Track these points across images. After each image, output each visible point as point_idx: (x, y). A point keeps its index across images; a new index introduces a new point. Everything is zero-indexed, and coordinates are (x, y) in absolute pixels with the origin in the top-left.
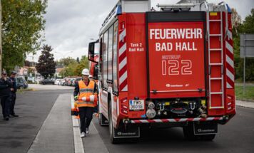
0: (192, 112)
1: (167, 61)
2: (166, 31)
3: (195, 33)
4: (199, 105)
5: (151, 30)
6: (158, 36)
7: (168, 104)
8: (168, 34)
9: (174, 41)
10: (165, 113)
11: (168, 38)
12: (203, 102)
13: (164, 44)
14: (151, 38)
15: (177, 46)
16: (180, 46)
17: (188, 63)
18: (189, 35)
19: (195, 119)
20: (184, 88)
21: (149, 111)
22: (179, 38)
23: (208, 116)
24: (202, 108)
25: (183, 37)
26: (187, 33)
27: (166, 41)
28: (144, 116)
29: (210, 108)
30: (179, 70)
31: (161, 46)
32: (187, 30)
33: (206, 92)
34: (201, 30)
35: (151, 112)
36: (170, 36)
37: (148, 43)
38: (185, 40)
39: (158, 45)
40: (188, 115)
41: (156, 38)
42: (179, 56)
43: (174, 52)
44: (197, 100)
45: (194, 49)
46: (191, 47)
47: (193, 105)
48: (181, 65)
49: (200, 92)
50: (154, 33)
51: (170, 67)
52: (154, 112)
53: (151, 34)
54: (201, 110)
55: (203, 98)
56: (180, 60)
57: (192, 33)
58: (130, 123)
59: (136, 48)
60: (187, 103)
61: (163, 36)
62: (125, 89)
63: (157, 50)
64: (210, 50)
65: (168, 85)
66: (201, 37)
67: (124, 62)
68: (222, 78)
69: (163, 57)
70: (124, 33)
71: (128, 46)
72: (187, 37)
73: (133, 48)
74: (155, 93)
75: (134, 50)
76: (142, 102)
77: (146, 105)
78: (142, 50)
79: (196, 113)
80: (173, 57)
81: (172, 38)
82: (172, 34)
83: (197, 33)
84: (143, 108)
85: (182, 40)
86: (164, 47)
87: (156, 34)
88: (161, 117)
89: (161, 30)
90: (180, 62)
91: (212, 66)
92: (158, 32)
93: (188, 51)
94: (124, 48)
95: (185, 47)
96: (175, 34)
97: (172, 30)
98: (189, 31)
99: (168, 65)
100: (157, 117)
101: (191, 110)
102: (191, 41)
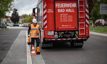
0: (72, 36)
1: (62, 16)
2: (62, 4)
3: (73, 5)
4: (75, 33)
5: (56, 4)
6: (59, 6)
7: (63, 33)
8: (63, 5)
9: (65, 8)
10: (62, 36)
11: (63, 7)
12: (77, 32)
13: (61, 9)
14: (56, 7)
15: (66, 10)
16: (68, 10)
17: (71, 17)
18: (71, 6)
19: (74, 39)
20: (69, 27)
21: (55, 36)
22: (67, 7)
23: (79, 38)
24: (77, 35)
25: (69, 7)
26: (70, 5)
27: (62, 8)
28: (54, 38)
29: (80, 34)
30: (67, 20)
31: (60, 10)
32: (70, 4)
33: (78, 28)
34: (76, 4)
35: (56, 36)
36: (63, 6)
37: (55, 9)
38: (70, 8)
39: (59, 10)
41: (58, 7)
42: (67, 14)
43: (65, 13)
44: (75, 31)
45: (73, 11)
46: (72, 11)
47: (73, 33)
48: (68, 18)
49: (76, 28)
51: (64, 18)
52: (57, 36)
53: (56, 6)
54: (76, 35)
55: (77, 31)
56: (67, 16)
57: (72, 5)
58: (48, 40)
59: (50, 11)
60: (70, 32)
61: (61, 6)
62: (46, 27)
63: (58, 12)
64: (79, 12)
65: (63, 26)
66: (76, 7)
67: (46, 17)
68: (84, 23)
69: (61, 15)
70: (45, 5)
71: (47, 10)
72: (70, 7)
73: (49, 11)
74: (58, 29)
75: (49, 12)
76: (53, 32)
77: (54, 33)
78: (53, 12)
79: (74, 36)
80: (65, 14)
81: (64, 7)
82: (65, 6)
84: (53, 34)
85: (68, 8)
86: (61, 11)
87: (58, 5)
88: (61, 38)
89: (60, 4)
90: (68, 17)
91: (80, 18)
92: (59, 5)
93: (71, 12)
94: (45, 11)
95: (69, 11)
96: (66, 5)
97: (65, 4)
99: (63, 18)
100: (59, 38)
101: (72, 35)
102: (72, 8)
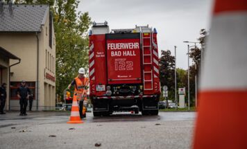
0: (133, 92)
1: (118, 62)
2: (117, 44)
4: (138, 88)
6: (113, 47)
7: (119, 87)
9: (122, 50)
10: (118, 93)
12: (141, 87)
13: (116, 52)
14: (108, 49)
15: (124, 53)
16: (126, 53)
17: (130, 63)
18: (131, 47)
19: (136, 97)
20: (128, 78)
21: (107, 92)
22: (125, 48)
23: (144, 95)
25: (127, 48)
27: (117, 50)
29: (145, 89)
30: (125, 67)
31: (114, 53)
32: (130, 43)
33: (142, 80)
34: (138, 43)
36: (119, 47)
37: (107, 52)
38: (129, 50)
39: (112, 53)
40: (131, 94)
42: (125, 59)
43: (122, 57)
44: (137, 85)
45: (134, 55)
46: (132, 54)
47: (134, 88)
49: (138, 80)
50: (110, 46)
52: (110, 92)
53: (109, 46)
54: (139, 91)
55: (141, 84)
56: (125, 61)
57: (133, 45)
58: (97, 99)
59: (100, 54)
61: (115, 48)
62: (93, 78)
63: (112, 56)
64: (143, 55)
65: (119, 76)
66: (138, 48)
67: (93, 63)
68: (151, 72)
69: (116, 60)
70: (92, 46)
71: (95, 54)
74: (111, 81)
75: (99, 56)
76: (104, 86)
77: (106, 88)
78: (104, 56)
79: (137, 93)
80: (122, 60)
82: (121, 46)
83: (136, 45)
84: (104, 90)
85: (126, 50)
86: (116, 54)
88: (116, 95)
90: (126, 63)
91: (145, 65)
92: (113, 45)
93: (130, 56)
94: (92, 55)
95: (129, 54)
97: (121, 44)
98: (131, 45)
99: (119, 65)
100: (113, 95)
102: (132, 50)
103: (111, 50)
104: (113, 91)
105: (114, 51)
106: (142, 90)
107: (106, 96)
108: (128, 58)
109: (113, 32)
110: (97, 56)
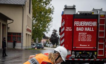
0: (90, 57)
1: (81, 35)
3: (93, 24)
4: (93, 54)
5: (75, 22)
6: (78, 24)
7: (80, 53)
8: (82, 24)
9: (84, 27)
10: (79, 56)
11: (82, 25)
12: (95, 53)
14: (75, 25)
15: (85, 29)
16: (87, 29)
17: (90, 36)
18: (91, 25)
20: (87, 46)
21: (72, 55)
22: (87, 25)
23: (97, 59)
24: (95, 55)
25: (88, 25)
26: (90, 24)
27: (81, 27)
28: (70, 57)
29: (98, 55)
30: (86, 39)
31: (79, 29)
32: (90, 22)
33: (97, 49)
34: (96, 22)
36: (83, 24)
38: (89, 27)
39: (77, 28)
40: (88, 57)
41: (77, 25)
42: (86, 33)
43: (84, 31)
44: (93, 52)
45: (93, 30)
46: (91, 29)
47: (90, 54)
48: (87, 37)
49: (94, 48)
50: (76, 23)
51: (83, 37)
53: (75, 23)
54: (94, 56)
55: (96, 51)
56: (86, 35)
57: (92, 24)
59: (69, 29)
60: (88, 53)
61: (80, 25)
63: (77, 30)
64: (99, 31)
65: (81, 45)
66: (96, 25)
67: (63, 35)
68: (104, 43)
69: (80, 33)
70: (64, 23)
71: (65, 28)
72: (90, 25)
73: (67, 29)
74: (75, 48)
75: (68, 30)
76: (70, 51)
78: (71, 30)
79: (92, 57)
80: (83, 33)
82: (84, 24)
83: (94, 24)
84: (70, 54)
85: (87, 27)
86: (80, 29)
87: (77, 24)
88: (78, 58)
89: (79, 22)
91: (100, 38)
92: (78, 23)
93: (90, 31)
94: (63, 29)
95: (89, 29)
97: (84, 22)
98: (91, 23)
99: (81, 37)
100: (76, 58)
101: (90, 56)
102: (91, 27)
103: (76, 26)
104: (76, 55)
105: (79, 27)
106: (96, 56)
107: (71, 58)
108: (88, 33)
109: (79, 13)
110: (66, 30)
